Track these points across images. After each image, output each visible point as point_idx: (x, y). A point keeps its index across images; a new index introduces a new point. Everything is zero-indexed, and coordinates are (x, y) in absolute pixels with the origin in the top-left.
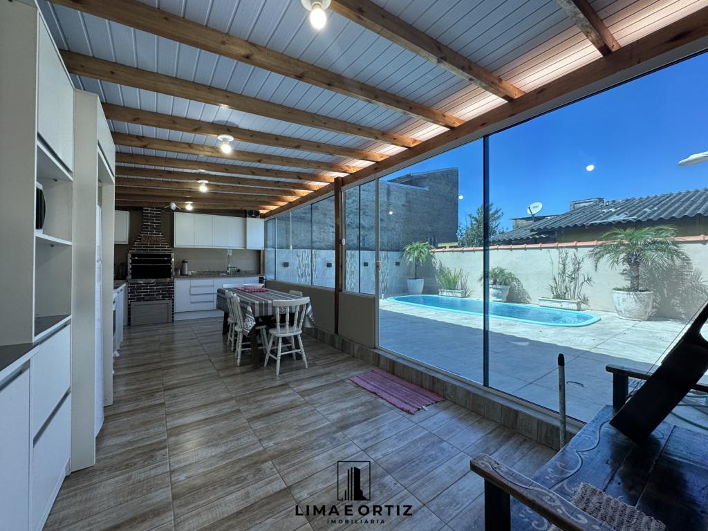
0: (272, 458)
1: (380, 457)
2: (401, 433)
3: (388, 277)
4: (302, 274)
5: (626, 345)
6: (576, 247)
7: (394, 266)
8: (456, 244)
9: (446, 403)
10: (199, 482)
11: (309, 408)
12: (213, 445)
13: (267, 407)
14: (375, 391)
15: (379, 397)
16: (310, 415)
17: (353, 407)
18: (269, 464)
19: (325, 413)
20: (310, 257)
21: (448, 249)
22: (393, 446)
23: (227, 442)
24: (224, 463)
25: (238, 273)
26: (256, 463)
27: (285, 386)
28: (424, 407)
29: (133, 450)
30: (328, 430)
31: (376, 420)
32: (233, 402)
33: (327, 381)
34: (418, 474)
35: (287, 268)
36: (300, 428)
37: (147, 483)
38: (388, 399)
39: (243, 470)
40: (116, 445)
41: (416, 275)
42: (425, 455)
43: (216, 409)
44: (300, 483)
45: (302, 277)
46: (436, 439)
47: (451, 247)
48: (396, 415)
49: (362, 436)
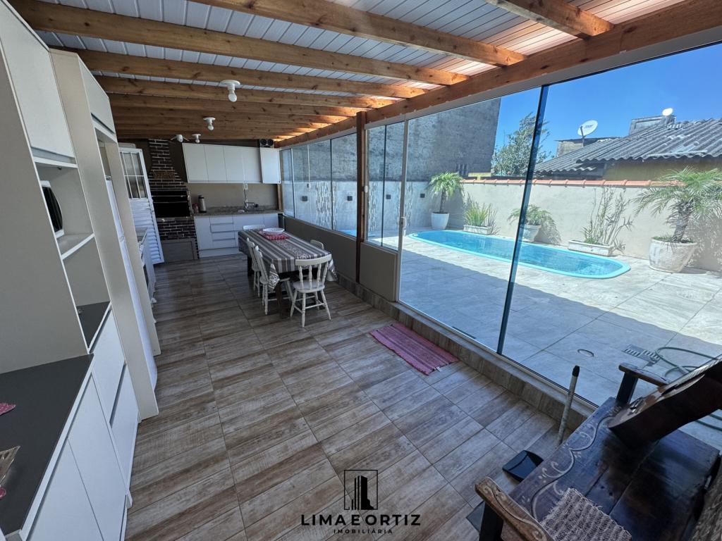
0: (304, 414)
1: (397, 417)
2: (416, 394)
3: (411, 211)
4: (321, 209)
5: (649, 305)
6: (624, 187)
7: (419, 198)
8: (489, 175)
9: (460, 364)
10: (245, 434)
11: (333, 365)
12: (253, 400)
13: (295, 363)
14: (393, 349)
15: (398, 355)
16: (334, 373)
17: (373, 365)
18: (302, 420)
19: (348, 371)
20: (329, 189)
21: (479, 180)
22: (408, 407)
23: (265, 397)
24: (265, 417)
25: (256, 209)
26: (291, 419)
27: (310, 339)
28: (438, 368)
29: (187, 401)
30: (351, 389)
31: (395, 380)
32: (265, 356)
33: (349, 335)
34: (428, 436)
35: (306, 203)
36: (326, 385)
37: (204, 433)
38: (405, 358)
39: (281, 424)
40: (172, 395)
41: (441, 209)
42: (436, 417)
43: (252, 362)
44: (329, 439)
45: (322, 212)
46: (447, 401)
47: (483, 178)
48: (412, 375)
49: (381, 396)
